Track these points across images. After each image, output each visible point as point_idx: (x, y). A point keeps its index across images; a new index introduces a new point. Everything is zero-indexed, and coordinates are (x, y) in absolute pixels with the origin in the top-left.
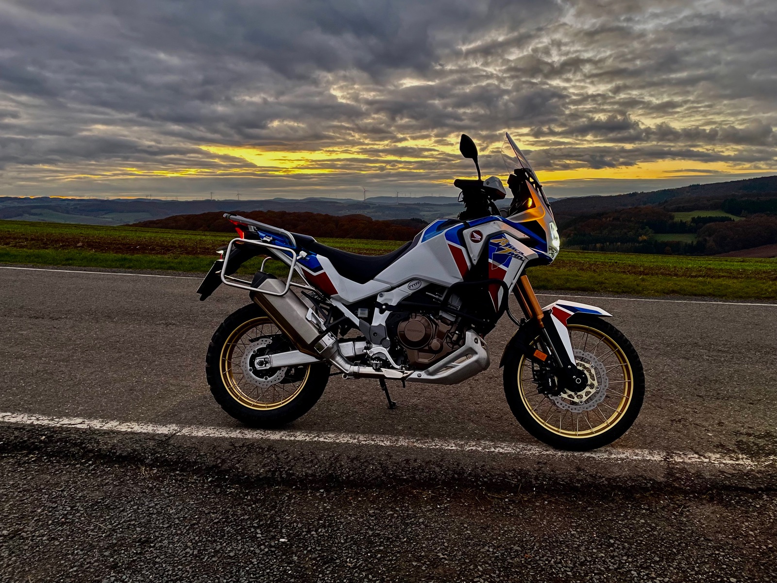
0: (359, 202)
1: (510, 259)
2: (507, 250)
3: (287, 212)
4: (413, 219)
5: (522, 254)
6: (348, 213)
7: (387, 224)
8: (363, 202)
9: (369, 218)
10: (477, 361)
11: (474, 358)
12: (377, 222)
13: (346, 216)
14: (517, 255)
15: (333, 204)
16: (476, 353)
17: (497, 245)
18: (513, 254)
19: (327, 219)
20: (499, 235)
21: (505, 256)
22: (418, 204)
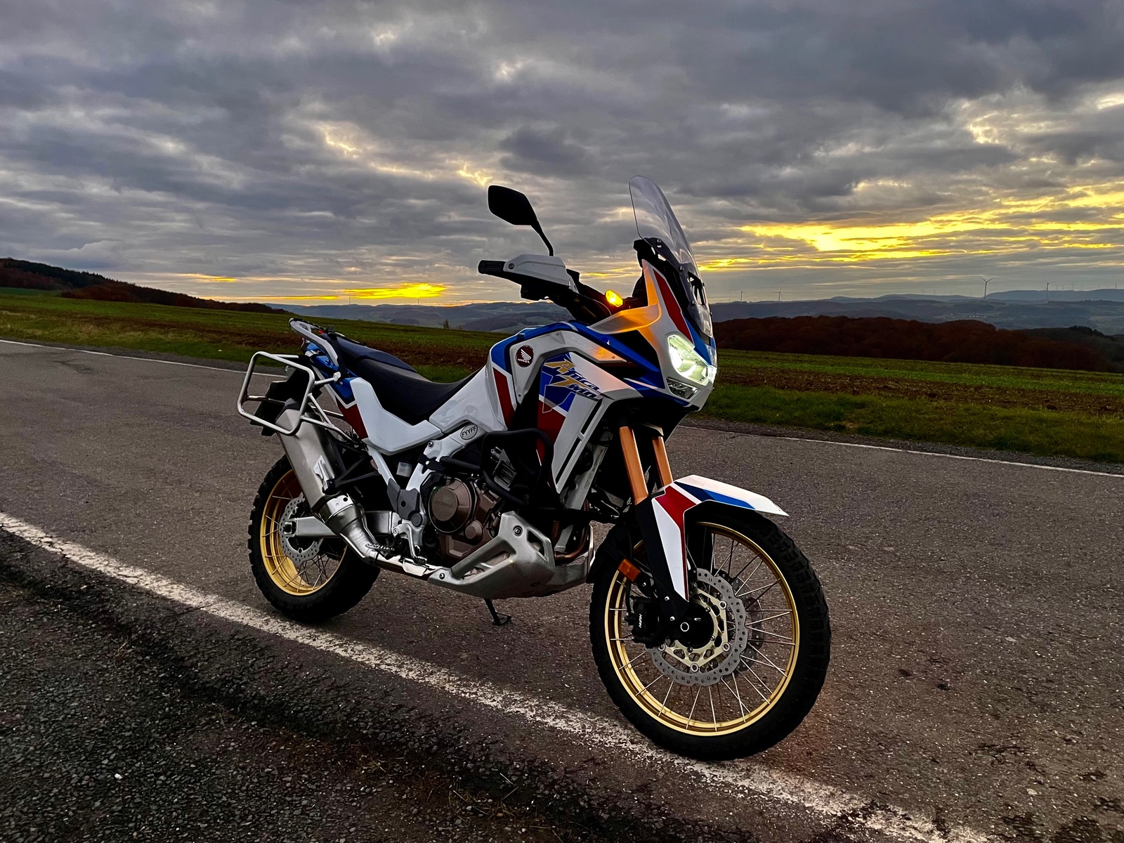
0: (975, 300)
1: (573, 396)
2: (568, 381)
3: (849, 317)
4: (1074, 328)
5: (596, 388)
6: (952, 317)
7: (1021, 335)
8: (982, 301)
9: (990, 326)
10: (514, 565)
11: (511, 560)
12: (1003, 332)
13: (948, 322)
14: (583, 390)
15: (929, 303)
16: (514, 552)
17: (554, 372)
18: (577, 388)
19: (914, 327)
20: (561, 355)
21: (565, 391)
22: (1088, 303)
